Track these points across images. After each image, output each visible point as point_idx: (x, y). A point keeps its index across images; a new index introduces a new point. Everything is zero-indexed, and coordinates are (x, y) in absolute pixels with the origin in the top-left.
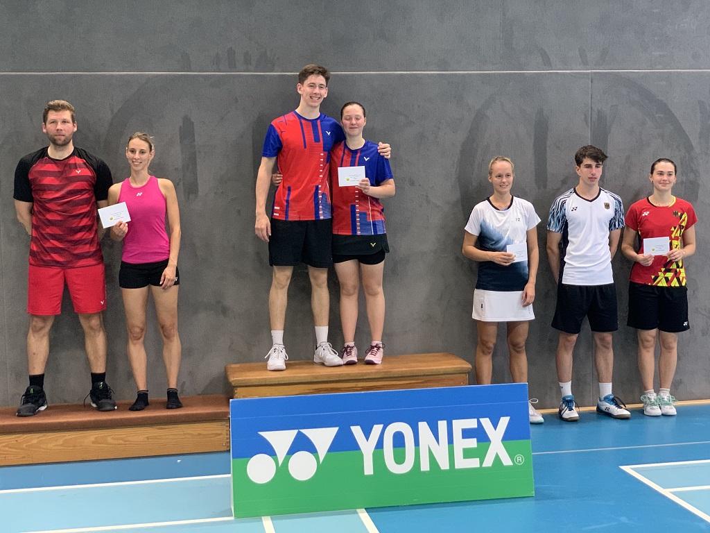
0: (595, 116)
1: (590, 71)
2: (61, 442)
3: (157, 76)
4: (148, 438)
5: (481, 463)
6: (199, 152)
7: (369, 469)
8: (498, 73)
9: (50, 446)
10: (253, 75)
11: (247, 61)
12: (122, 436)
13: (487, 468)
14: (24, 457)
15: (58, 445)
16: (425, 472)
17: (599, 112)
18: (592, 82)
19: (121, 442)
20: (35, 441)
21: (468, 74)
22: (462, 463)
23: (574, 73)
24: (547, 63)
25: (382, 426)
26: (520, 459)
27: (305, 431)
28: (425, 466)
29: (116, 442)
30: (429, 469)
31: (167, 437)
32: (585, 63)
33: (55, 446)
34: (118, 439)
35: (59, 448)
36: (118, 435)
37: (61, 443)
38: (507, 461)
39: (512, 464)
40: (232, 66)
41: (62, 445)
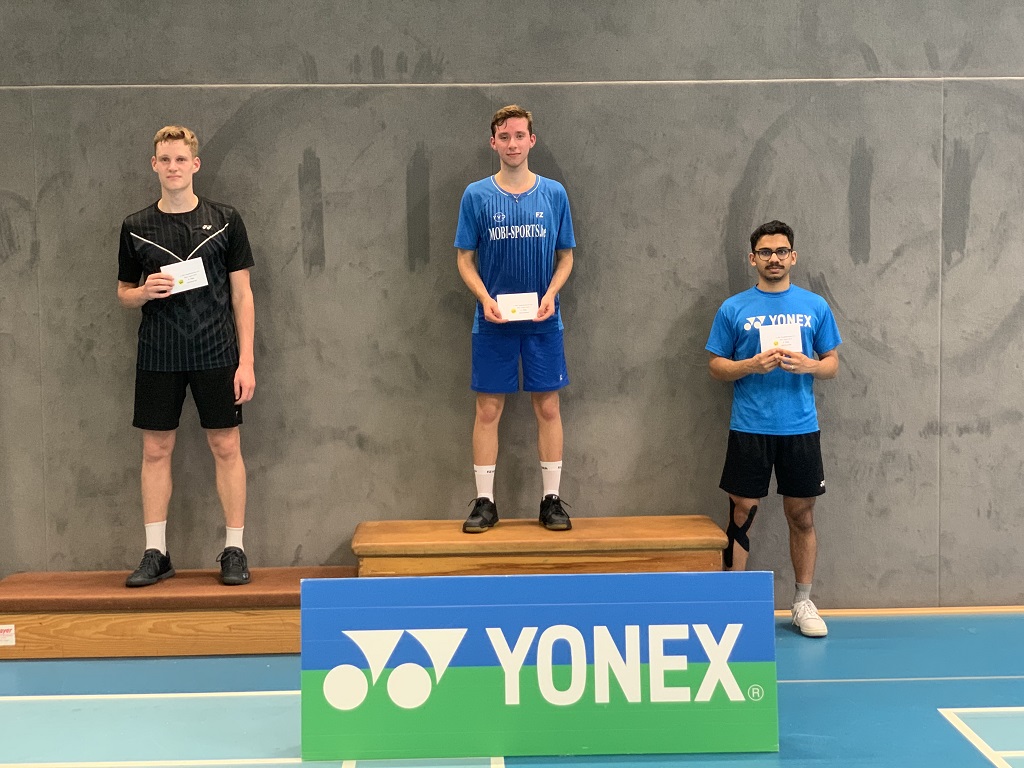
0: (950, 149)
1: (942, 79)
2: (104, 627)
3: (267, 90)
4: (230, 627)
5: (694, 694)
6: (328, 203)
7: (512, 697)
8: (792, 83)
9: (88, 633)
10: (409, 88)
11: (401, 66)
12: (191, 623)
13: (703, 705)
14: (51, 648)
15: (100, 633)
16: (602, 706)
17: (956, 143)
18: (945, 95)
19: (193, 632)
20: (67, 625)
21: (744, 83)
22: (661, 694)
23: (915, 81)
24: (874, 67)
25: (535, 630)
26: (756, 691)
27: (413, 633)
28: (602, 696)
29: (182, 631)
30: (608, 701)
31: (259, 627)
32: (934, 66)
33: (95, 633)
34: (187, 627)
35: (102, 636)
36: (188, 621)
37: (104, 629)
38: (735, 694)
39: (743, 699)
40: (378, 74)
41: (106, 633)
